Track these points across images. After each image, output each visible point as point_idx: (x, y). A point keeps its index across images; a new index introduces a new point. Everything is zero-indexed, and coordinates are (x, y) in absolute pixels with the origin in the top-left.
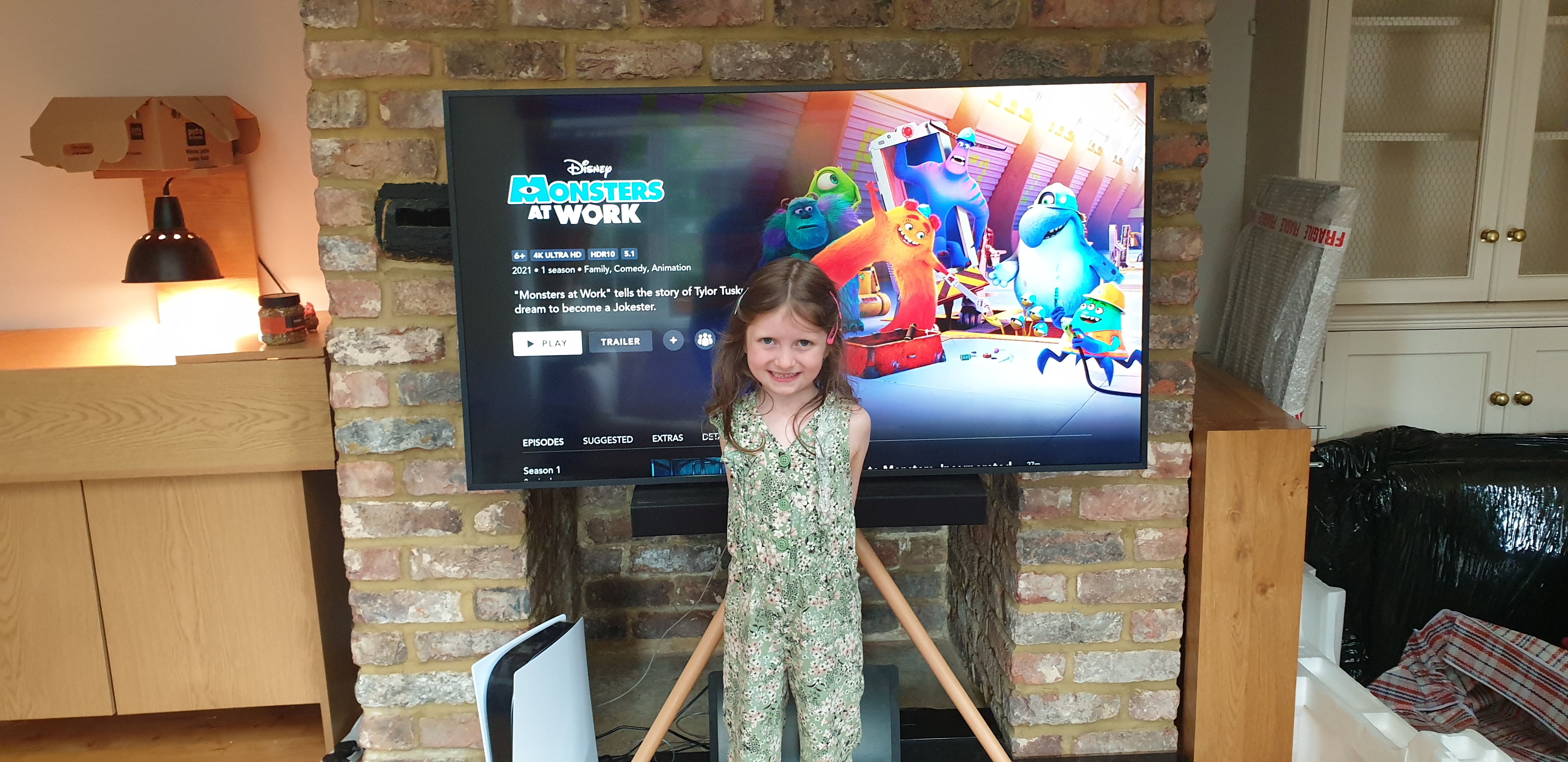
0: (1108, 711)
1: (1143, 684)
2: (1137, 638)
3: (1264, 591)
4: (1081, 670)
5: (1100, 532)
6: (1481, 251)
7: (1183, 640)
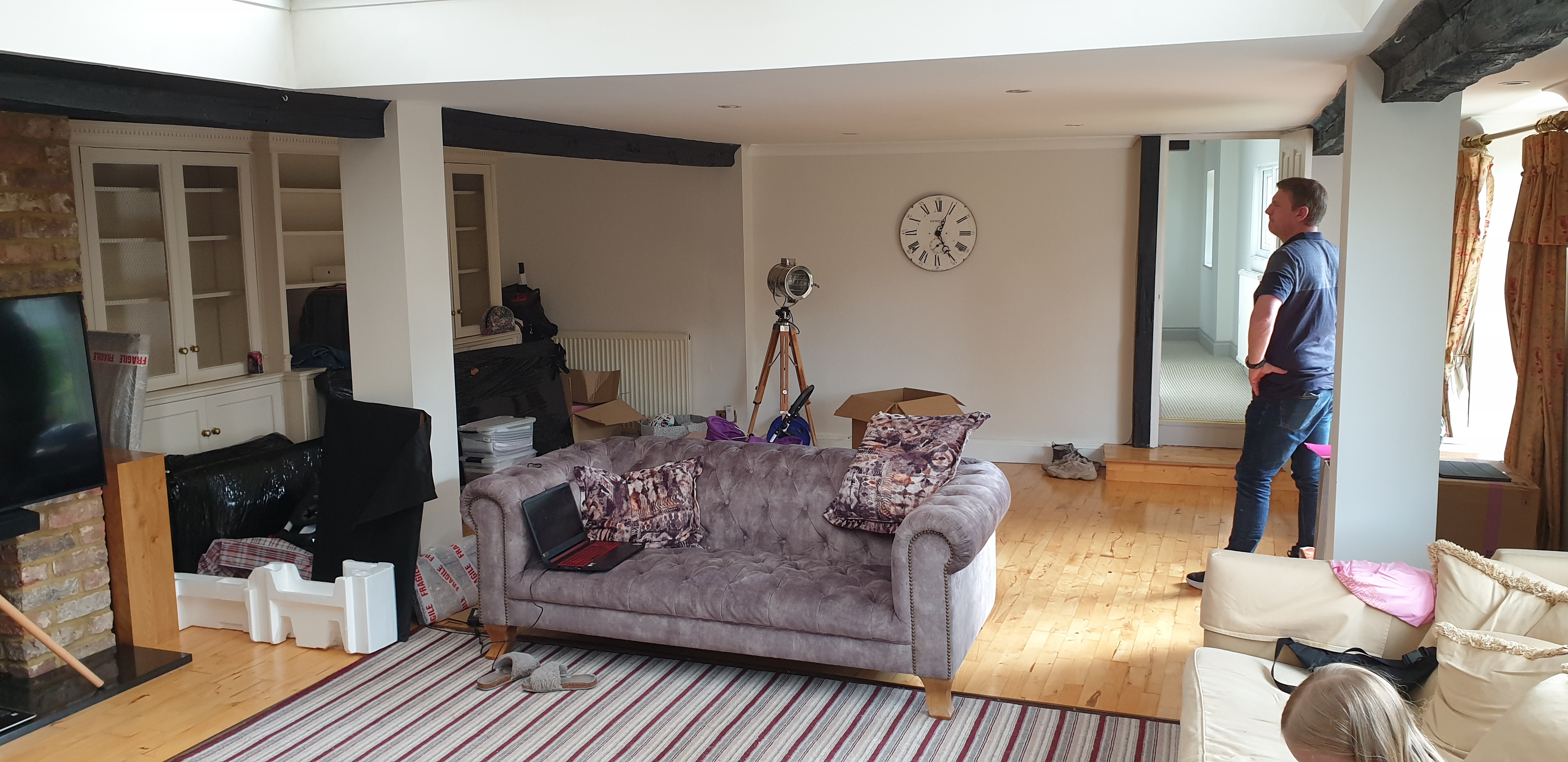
0: (79, 634)
1: (94, 613)
2: (88, 588)
3: (154, 541)
4: (61, 615)
5: (62, 534)
6: (180, 359)
7: (110, 584)
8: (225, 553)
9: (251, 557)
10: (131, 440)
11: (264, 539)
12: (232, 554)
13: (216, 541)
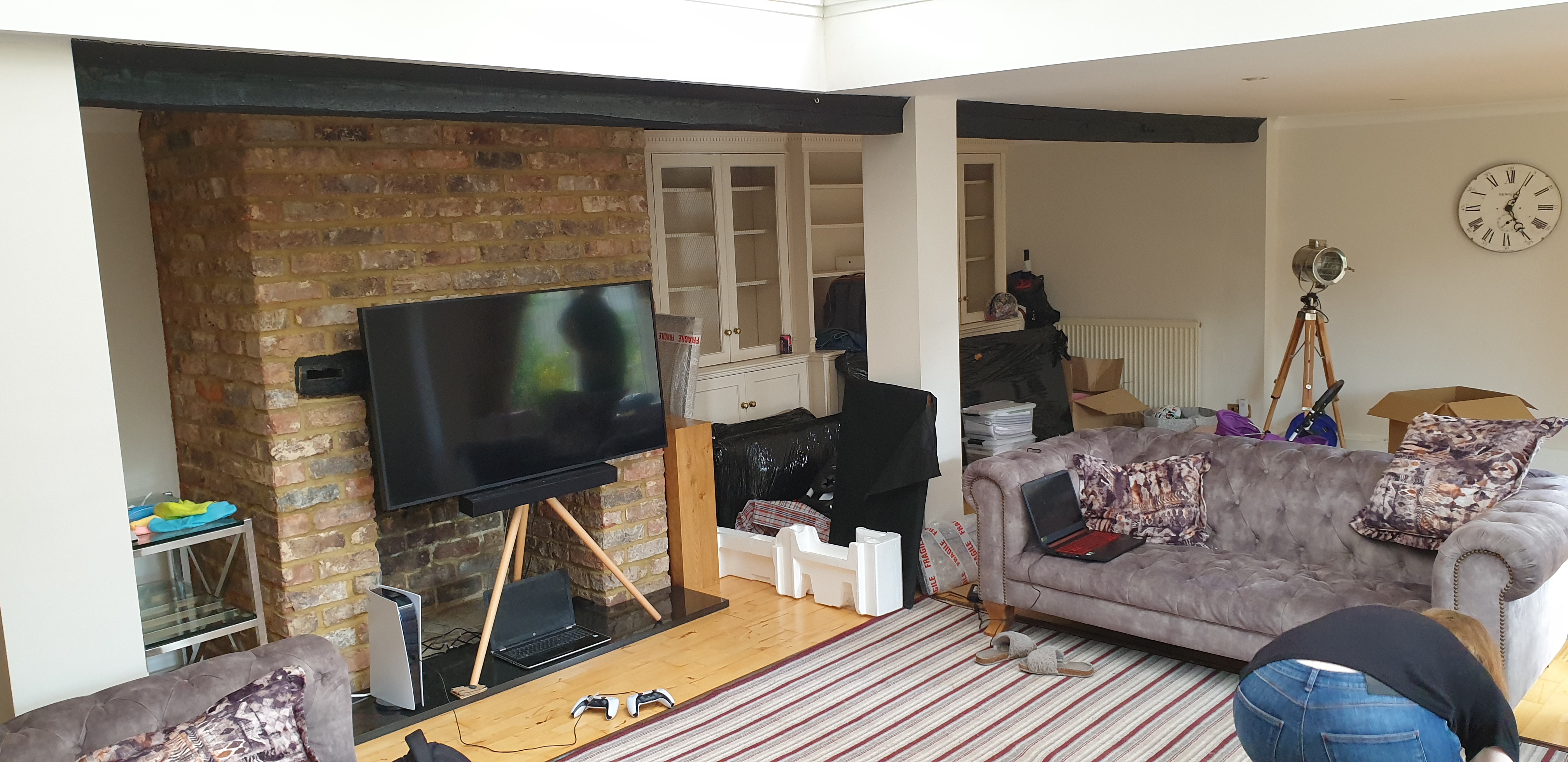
0: (643, 573)
1: (655, 556)
2: (651, 534)
3: (702, 497)
4: (631, 556)
5: (633, 487)
6: (725, 339)
7: (668, 532)
8: (758, 512)
9: (779, 518)
10: (686, 409)
11: (790, 502)
12: (764, 514)
13: (750, 501)
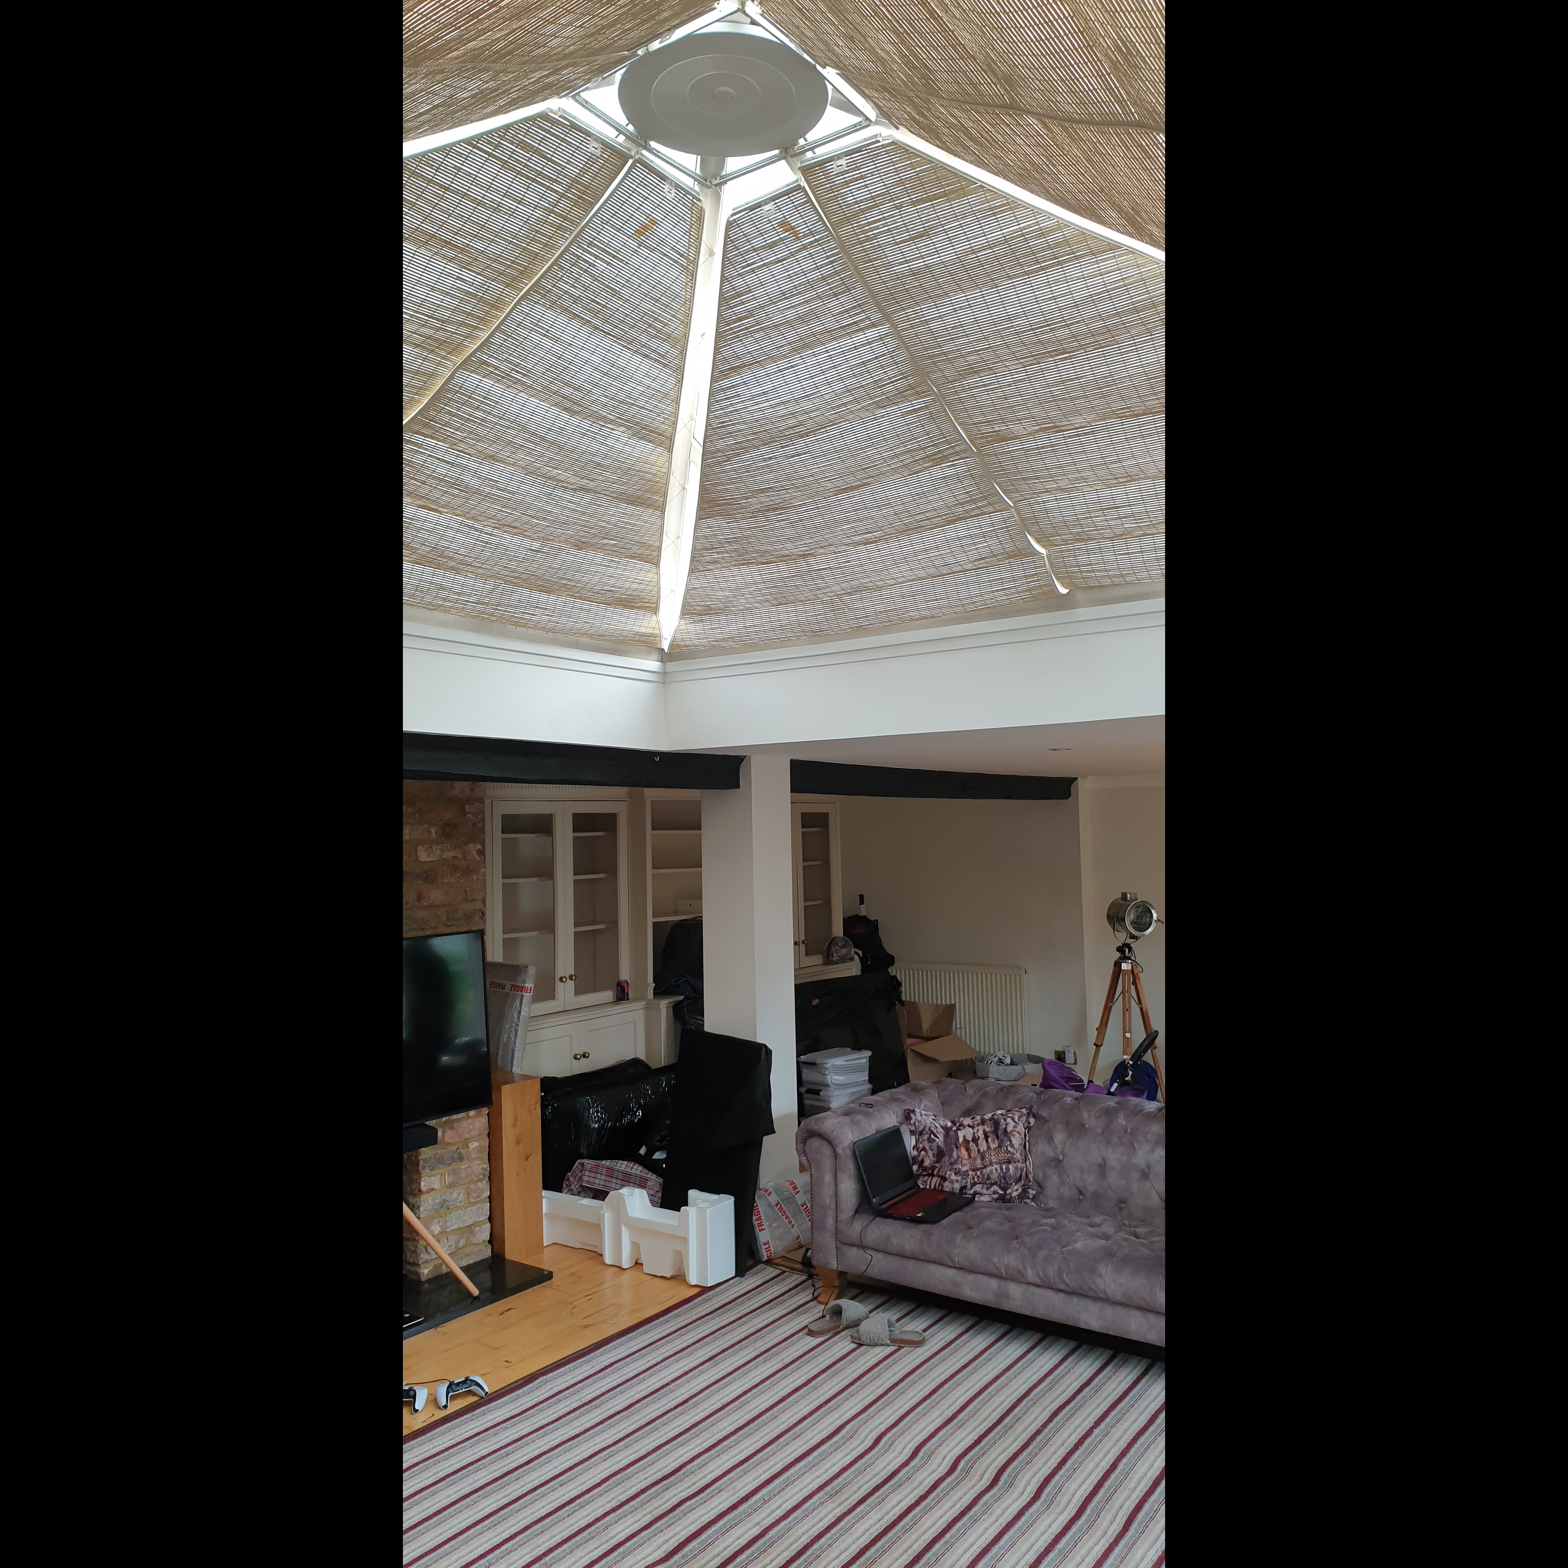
0: (462, 1242)
1: (476, 1224)
2: (472, 1200)
3: (527, 1159)
4: (449, 1224)
5: (455, 1148)
6: (559, 986)
7: (490, 1197)
8: (587, 1173)
9: (609, 1179)
10: (515, 1063)
11: (621, 1162)
12: (594, 1175)
13: (579, 1161)
